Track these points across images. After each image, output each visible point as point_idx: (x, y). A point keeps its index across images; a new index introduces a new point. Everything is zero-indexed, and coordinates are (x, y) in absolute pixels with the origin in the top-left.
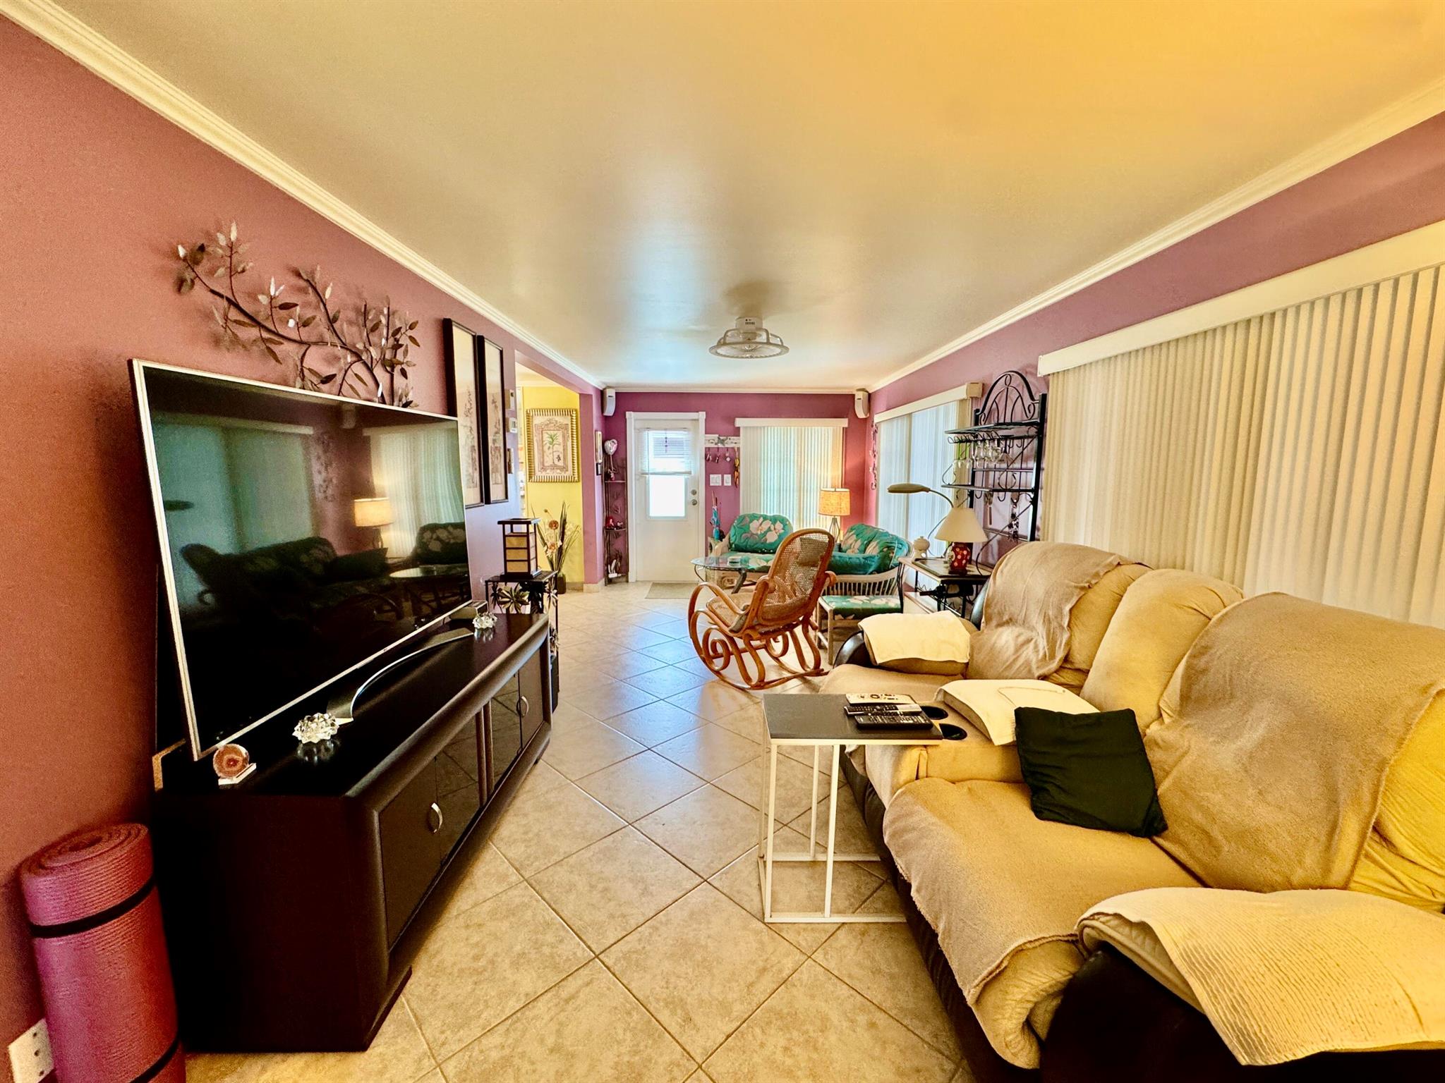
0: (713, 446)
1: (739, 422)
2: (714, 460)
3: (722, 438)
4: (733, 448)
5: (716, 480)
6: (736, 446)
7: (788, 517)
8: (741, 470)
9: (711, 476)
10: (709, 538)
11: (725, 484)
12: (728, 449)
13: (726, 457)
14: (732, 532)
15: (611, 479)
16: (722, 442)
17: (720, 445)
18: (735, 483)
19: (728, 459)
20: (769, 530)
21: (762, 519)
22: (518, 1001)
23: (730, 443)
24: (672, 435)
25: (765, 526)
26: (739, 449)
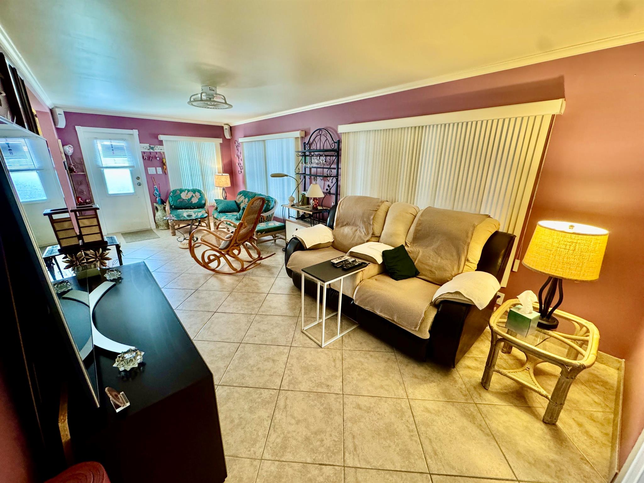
0: (147, 150)
1: (161, 137)
2: (149, 158)
3: (152, 146)
4: (160, 152)
5: (152, 171)
6: (162, 151)
7: (200, 189)
8: (168, 164)
9: (149, 168)
10: (155, 204)
11: (158, 173)
12: (156, 153)
13: (156, 158)
14: (170, 199)
15: (75, 172)
16: (152, 148)
17: (151, 151)
18: (165, 172)
19: (158, 159)
20: (192, 196)
21: (186, 191)
22: (267, 421)
23: (158, 149)
24: (115, 143)
25: (190, 194)
26: (164, 153)
